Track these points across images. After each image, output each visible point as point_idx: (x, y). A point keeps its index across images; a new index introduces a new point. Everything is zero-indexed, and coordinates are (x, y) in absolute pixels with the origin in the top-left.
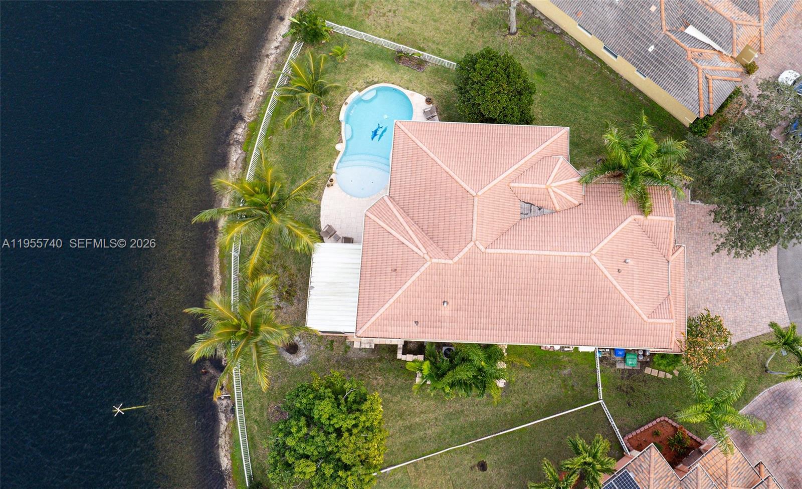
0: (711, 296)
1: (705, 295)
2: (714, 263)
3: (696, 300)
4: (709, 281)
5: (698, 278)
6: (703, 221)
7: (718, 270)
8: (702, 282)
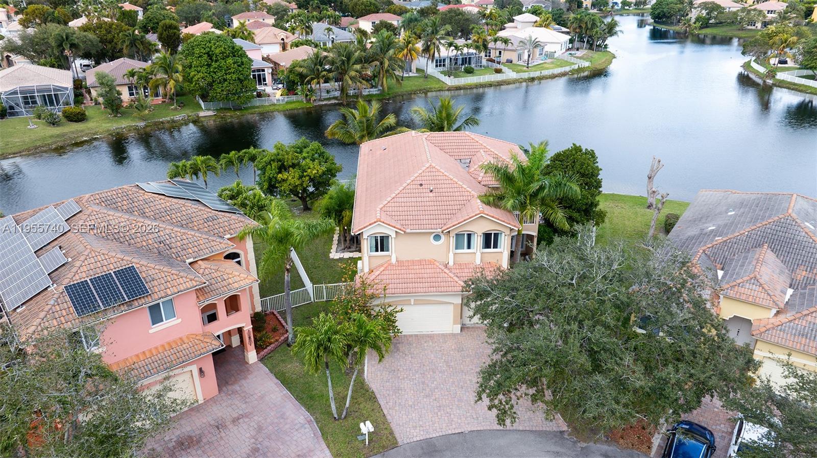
4: (445, 367)
5: (447, 357)
7: (461, 374)
8: (443, 361)
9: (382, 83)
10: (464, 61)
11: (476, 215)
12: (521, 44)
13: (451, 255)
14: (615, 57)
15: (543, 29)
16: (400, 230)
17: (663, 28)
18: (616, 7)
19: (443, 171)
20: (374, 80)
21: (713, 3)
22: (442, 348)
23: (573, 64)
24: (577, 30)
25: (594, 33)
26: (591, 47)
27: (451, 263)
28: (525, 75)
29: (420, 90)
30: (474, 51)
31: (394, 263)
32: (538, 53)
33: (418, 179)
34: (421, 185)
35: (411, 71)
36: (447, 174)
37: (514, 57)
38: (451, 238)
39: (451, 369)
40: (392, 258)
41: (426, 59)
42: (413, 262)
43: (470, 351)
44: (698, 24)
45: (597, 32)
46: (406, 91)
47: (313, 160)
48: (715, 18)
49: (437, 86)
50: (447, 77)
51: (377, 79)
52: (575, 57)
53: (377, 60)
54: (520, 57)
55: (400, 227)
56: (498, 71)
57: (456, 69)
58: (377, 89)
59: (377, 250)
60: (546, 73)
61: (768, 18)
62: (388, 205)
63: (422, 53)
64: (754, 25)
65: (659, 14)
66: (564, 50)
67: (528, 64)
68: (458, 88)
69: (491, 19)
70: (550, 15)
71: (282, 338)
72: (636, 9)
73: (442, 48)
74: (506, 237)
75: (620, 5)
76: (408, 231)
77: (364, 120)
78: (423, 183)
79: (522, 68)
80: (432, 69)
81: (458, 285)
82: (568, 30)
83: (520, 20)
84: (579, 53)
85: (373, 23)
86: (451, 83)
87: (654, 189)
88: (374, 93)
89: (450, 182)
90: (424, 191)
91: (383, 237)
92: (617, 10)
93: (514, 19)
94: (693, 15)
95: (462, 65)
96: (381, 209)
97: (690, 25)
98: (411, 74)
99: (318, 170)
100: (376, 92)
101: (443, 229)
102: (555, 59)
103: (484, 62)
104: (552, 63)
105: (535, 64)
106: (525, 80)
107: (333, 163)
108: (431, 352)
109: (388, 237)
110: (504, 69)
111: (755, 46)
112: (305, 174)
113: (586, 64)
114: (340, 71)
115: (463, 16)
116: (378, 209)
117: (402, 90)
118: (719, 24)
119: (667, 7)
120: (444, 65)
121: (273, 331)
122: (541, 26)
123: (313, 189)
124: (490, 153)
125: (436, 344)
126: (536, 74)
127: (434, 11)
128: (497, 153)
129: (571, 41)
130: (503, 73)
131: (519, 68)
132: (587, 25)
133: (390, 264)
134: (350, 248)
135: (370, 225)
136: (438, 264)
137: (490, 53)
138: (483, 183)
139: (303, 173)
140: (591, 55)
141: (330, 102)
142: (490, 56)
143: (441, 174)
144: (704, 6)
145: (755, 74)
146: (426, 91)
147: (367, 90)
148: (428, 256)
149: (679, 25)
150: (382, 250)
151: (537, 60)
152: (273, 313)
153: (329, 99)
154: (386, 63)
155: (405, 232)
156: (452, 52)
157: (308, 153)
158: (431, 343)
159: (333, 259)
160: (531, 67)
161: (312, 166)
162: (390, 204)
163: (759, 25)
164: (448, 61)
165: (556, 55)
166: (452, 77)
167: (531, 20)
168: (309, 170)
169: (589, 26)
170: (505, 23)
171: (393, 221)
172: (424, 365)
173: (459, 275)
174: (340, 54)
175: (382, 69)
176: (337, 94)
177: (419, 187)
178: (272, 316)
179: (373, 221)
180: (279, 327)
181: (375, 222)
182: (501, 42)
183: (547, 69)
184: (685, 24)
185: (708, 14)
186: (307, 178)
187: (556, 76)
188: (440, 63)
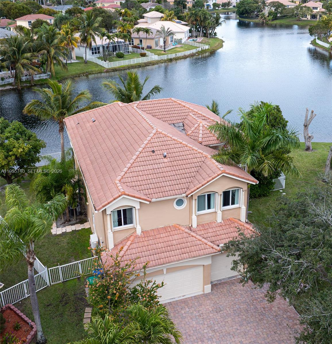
0: (195, 338)
1: (192, 332)
2: (234, 330)
3: (183, 325)
4: (211, 332)
5: (208, 320)
6: (273, 309)
7: (229, 337)
8: (206, 326)
9: (51, 68)
10: (115, 48)
11: (218, 175)
12: (158, 33)
13: (194, 218)
14: (223, 42)
15: (168, 22)
16: (146, 200)
17: (247, 21)
18: (210, 8)
19: (171, 136)
20: (42, 66)
21: (278, 2)
22: (201, 312)
23: (197, 47)
24: (194, 23)
25: (207, 24)
26: (205, 35)
27: (195, 225)
28: (165, 57)
29: (83, 73)
30: (123, 40)
31: (139, 234)
32: (170, 41)
33: (148, 146)
34: (153, 152)
35: (72, 59)
36: (176, 138)
37: (152, 44)
38: (194, 201)
39: (218, 334)
40: (137, 230)
41: (84, 48)
42: (158, 230)
43: (228, 309)
44: (271, 17)
45: (209, 23)
46: (72, 75)
47: (17, 139)
48: (281, 13)
49: (97, 69)
50: (103, 61)
51: (45, 66)
52: (197, 42)
53: (45, 49)
54: (157, 45)
55: (145, 197)
56: (143, 55)
57: (110, 55)
58: (46, 75)
59: (120, 224)
60: (180, 54)
61: (314, 13)
62: (126, 176)
63: (81, 42)
64: (306, 17)
65: (243, 11)
66: (187, 38)
67: (165, 49)
68: (114, 70)
69: (126, 16)
70: (173, 12)
71: (29, 337)
72: (223, 9)
73: (97, 38)
74: (244, 192)
75: (212, 6)
76: (154, 200)
77: (60, 97)
78: (155, 149)
79: (160, 52)
80: (89, 56)
81: (208, 247)
82: (186, 23)
83: (149, 17)
84: (199, 39)
85: (29, 22)
86: (108, 66)
87: (310, 135)
88: (45, 78)
89: (180, 145)
90: (158, 157)
91: (125, 209)
92: (211, 10)
93: (144, 16)
94: (266, 11)
95: (113, 51)
96: (120, 181)
97: (265, 18)
98: (73, 61)
99: (23, 149)
100: (46, 77)
101: (187, 193)
102: (183, 44)
103: (130, 49)
104: (182, 47)
105: (169, 48)
106: (165, 61)
107: (37, 140)
108: (191, 319)
109: (131, 209)
110: (148, 53)
111: (318, 29)
112: (10, 153)
113: (207, 47)
114: (12, 60)
115: (106, 14)
116: (117, 182)
117: (68, 74)
118: (283, 17)
119: (248, 6)
120: (99, 52)
121: (15, 330)
122: (166, 20)
123: (18, 167)
124: (198, 115)
125: (193, 309)
126: (173, 56)
127: (80, 11)
128: (205, 115)
129: (190, 31)
130: (147, 56)
131: (159, 52)
132: (200, 19)
133: (137, 237)
134: (70, 221)
135: (114, 199)
136: (184, 229)
137: (133, 41)
138: (204, 143)
139: (8, 152)
140: (207, 40)
141: (5, 88)
142: (133, 44)
143: (170, 139)
144: (273, 4)
145: (322, 48)
146: (87, 74)
147: (38, 76)
148: (172, 223)
149: (258, 18)
150: (125, 223)
151: (170, 46)
152: (9, 308)
153: (4, 85)
154: (53, 51)
155: (150, 202)
156: (105, 41)
157: (10, 132)
158: (187, 310)
159: (56, 235)
160: (167, 51)
161: (17, 145)
162: (127, 175)
163: (309, 17)
164: (101, 49)
165: (183, 41)
166: (107, 62)
167: (157, 16)
168: (15, 150)
169: (202, 19)
170: (138, 19)
171: (136, 192)
172: (190, 336)
173: (205, 236)
174: (11, 45)
175: (50, 57)
176: (12, 80)
177: (152, 153)
178: (9, 311)
179: (118, 195)
180: (21, 323)
181: (120, 196)
182: (143, 32)
183: (179, 52)
184: (262, 17)
185: (275, 10)
186: (13, 157)
187: (188, 57)
188: (95, 50)
